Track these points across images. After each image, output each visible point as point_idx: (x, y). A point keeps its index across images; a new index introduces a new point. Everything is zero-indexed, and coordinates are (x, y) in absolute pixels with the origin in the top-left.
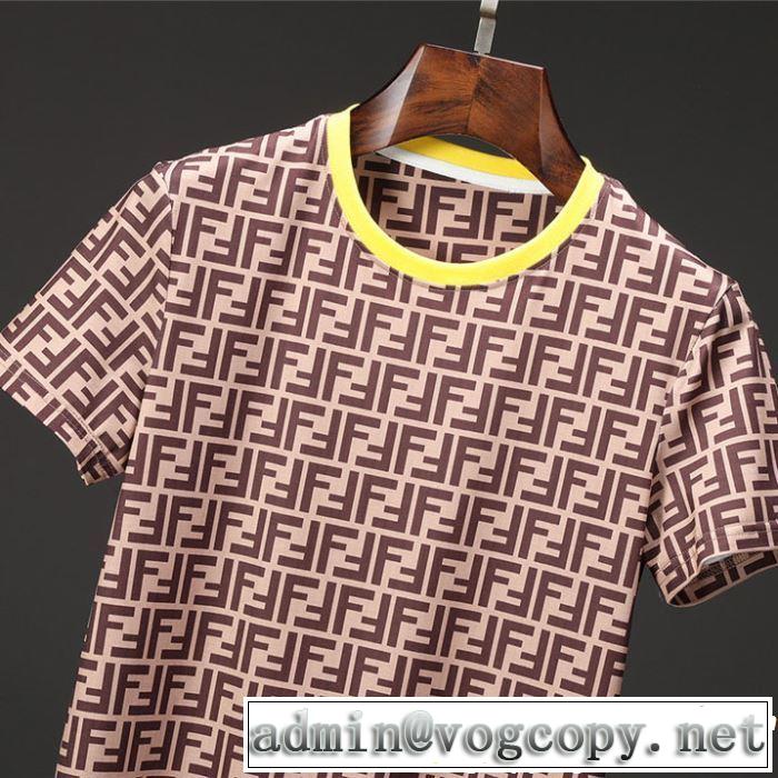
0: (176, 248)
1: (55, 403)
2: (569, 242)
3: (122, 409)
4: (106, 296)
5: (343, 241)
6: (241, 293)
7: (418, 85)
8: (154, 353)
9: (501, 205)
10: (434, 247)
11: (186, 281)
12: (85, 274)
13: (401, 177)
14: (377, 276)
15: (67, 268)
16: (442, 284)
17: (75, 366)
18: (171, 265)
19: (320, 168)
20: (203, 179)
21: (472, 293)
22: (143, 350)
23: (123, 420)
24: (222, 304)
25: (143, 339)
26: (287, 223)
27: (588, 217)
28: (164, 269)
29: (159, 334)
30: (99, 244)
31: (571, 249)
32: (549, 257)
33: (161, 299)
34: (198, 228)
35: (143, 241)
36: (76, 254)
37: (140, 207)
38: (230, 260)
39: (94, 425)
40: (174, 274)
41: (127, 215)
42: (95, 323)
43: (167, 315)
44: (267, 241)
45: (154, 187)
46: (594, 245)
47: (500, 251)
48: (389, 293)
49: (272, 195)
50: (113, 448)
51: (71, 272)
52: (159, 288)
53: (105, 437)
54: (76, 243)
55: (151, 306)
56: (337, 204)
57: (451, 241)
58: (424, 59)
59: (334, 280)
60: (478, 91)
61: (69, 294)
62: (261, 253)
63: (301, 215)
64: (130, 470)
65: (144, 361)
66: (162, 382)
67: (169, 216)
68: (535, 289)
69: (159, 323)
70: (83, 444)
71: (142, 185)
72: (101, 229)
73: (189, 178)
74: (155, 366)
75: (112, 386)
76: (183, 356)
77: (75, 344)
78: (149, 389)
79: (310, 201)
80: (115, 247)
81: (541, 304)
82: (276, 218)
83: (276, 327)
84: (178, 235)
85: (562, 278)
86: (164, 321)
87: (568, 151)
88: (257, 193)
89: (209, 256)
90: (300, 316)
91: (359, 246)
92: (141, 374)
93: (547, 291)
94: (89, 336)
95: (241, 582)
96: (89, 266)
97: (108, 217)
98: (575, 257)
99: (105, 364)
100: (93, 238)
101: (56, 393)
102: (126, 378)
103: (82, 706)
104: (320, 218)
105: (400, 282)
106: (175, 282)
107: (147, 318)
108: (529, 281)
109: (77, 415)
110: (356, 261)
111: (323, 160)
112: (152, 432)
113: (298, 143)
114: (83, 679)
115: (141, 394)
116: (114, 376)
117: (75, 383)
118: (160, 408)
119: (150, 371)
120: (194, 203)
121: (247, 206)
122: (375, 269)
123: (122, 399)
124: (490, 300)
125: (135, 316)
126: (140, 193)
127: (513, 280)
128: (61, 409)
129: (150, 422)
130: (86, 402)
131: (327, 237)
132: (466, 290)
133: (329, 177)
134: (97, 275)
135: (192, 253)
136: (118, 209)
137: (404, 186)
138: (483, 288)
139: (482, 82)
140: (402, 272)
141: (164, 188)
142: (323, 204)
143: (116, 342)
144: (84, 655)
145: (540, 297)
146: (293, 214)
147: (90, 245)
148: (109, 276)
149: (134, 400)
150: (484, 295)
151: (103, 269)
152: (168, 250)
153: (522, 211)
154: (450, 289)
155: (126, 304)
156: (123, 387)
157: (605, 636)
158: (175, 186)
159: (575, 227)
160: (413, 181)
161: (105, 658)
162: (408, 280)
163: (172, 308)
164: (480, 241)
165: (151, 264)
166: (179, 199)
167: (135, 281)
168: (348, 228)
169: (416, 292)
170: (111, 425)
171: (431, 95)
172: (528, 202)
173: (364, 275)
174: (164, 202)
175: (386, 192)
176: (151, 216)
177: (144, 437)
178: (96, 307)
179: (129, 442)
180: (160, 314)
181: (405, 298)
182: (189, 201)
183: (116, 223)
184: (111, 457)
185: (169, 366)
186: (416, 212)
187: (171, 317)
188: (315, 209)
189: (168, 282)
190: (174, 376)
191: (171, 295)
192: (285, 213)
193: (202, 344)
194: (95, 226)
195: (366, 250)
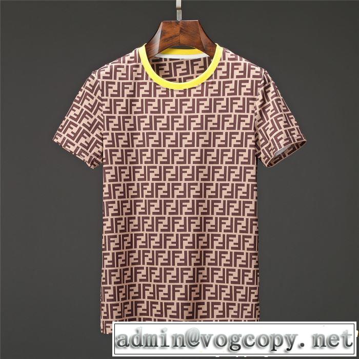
0: (103, 95)
1: (78, 148)
2: (217, 69)
3: (98, 144)
4: (86, 112)
5: (150, 84)
6: (123, 104)
7: (163, 34)
8: (103, 126)
9: (195, 63)
10: (178, 80)
11: (107, 104)
12: (79, 108)
13: (163, 62)
14: (162, 91)
16: (182, 89)
17: (82, 135)
18: (102, 100)
19: (139, 64)
20: (107, 73)
21: (192, 90)
22: (100, 126)
23: (99, 148)
24: (119, 109)
25: (99, 123)
26: (132, 82)
27: (221, 60)
28: (100, 102)
29: (103, 121)
30: (80, 98)
31: (218, 71)
32: (212, 75)
33: (101, 110)
34: (108, 88)
35: (93, 95)
36: (74, 103)
37: (90, 85)
38: (118, 95)
39: (90, 151)
40: (103, 103)
41: (87, 88)
42: (85, 121)
43: (104, 115)
44: (128, 88)
45: (93, 78)
46: (224, 68)
47: (197, 76)
48: (167, 95)
49: (127, 74)
50: (98, 156)
51: (74, 108)
52: (100, 107)
53: (95, 154)
54: (73, 99)
55: (99, 113)
56: (146, 73)
57: (182, 77)
58: (163, 26)
59: (150, 95)
60: (181, 31)
61: (75, 114)
62: (127, 92)
63: (137, 79)
64: (104, 161)
65: (101, 130)
66: (107, 134)
67: (99, 85)
68: (210, 85)
69: (102, 118)
70: (89, 157)
71: (90, 78)
72: (80, 94)
73: (103, 74)
74: (104, 130)
75: (93, 139)
76: (111, 126)
77: (80, 128)
78: (104, 137)
79: (138, 74)
80: (85, 98)
81: (213, 89)
82: (129, 81)
83: (136, 113)
84: (102, 91)
85: (217, 81)
86: (104, 117)
87: (211, 42)
88: (123, 74)
89: (112, 95)
90: (142, 108)
91: (156, 84)
92: (101, 133)
93: (213, 85)
94: (84, 125)
95: (143, 189)
96: (79, 105)
97: (81, 90)
98: (220, 73)
99: (90, 133)
100: (78, 97)
101: (77, 145)
102: (97, 135)
103: (106, 232)
104: (142, 78)
105: (170, 91)
106: (104, 105)
107: (99, 117)
108: (208, 84)
109: (85, 150)
110: (155, 89)
111: (140, 61)
112: (108, 149)
113: (131, 58)
114: (105, 225)
115: (102, 139)
116: (93, 136)
117: (82, 140)
118: (109, 141)
119: (103, 132)
120: (105, 80)
121: (120, 79)
122: (162, 89)
123: (97, 142)
124: (197, 91)
125: (95, 117)
126: (90, 81)
127: (203, 84)
128: (80, 149)
129: (107, 146)
130: (87, 145)
131: (145, 83)
132: (190, 89)
133: (143, 66)
134: (82, 107)
135: (107, 95)
136: (84, 87)
137: (165, 65)
138: (195, 88)
139: (181, 29)
140: (170, 89)
141: (96, 78)
142: (142, 74)
143: (92, 125)
144: (104, 218)
145: (212, 88)
146: (134, 79)
147: (78, 99)
148: (85, 106)
149: (101, 141)
150: (195, 90)
151: (83, 105)
152: (100, 96)
153: (201, 63)
154: (185, 90)
155: (92, 114)
156: (96, 138)
157: (250, 180)
158: (99, 77)
159: (218, 64)
160: (167, 63)
161: (110, 217)
162: (172, 90)
163: (105, 112)
164: (191, 75)
165: (96, 101)
166: (101, 80)
167: (93, 107)
168: (151, 80)
169: (175, 93)
170: (95, 150)
171: (167, 36)
172: (202, 60)
173: (159, 92)
174: (97, 82)
175: (160, 67)
176: (94, 87)
177: (106, 151)
178: (84, 116)
179: (102, 153)
180: (102, 115)
181: (172, 96)
182: (104, 80)
183: (84, 91)
184: (98, 159)
185: (108, 129)
186: (170, 71)
187: (105, 115)
188: (140, 76)
189: (102, 105)
190: (110, 132)
191: (104, 109)
192: (132, 79)
193: (116, 121)
194: (78, 93)
195: (158, 85)
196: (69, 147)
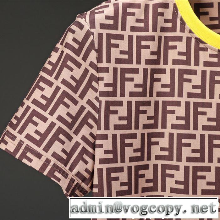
0: (99, 60)
1: (48, 161)
3: (85, 156)
4: (65, 94)
5: (189, 39)
6: (138, 78)
8: (97, 122)
11: (108, 77)
12: (50, 84)
14: (211, 56)
15: (39, 82)
17: (55, 138)
18: (99, 70)
20: (107, 18)
22: (90, 121)
23: (86, 162)
24: (130, 87)
25: (89, 114)
26: (156, 34)
28: (95, 73)
29: (98, 110)
30: (55, 66)
33: (96, 90)
34: (110, 46)
35: (79, 59)
36: (42, 74)
37: (74, 40)
38: (130, 61)
39: (71, 169)
40: (101, 75)
41: (68, 46)
42: (62, 111)
43: (101, 98)
44: (148, 47)
45: (81, 26)
49: (146, 21)
50: (84, 179)
51: (42, 84)
52: (94, 84)
53: (78, 174)
54: (41, 67)
55: (91, 95)
56: (182, 20)
59: (187, 62)
61: (43, 97)
62: (146, 54)
63: (163, 29)
64: (95, 190)
65: (91, 127)
66: (105, 137)
67: (93, 42)
69: (97, 104)
70: (67, 181)
71: (73, 27)
72: (54, 57)
73: (99, 18)
74: (99, 128)
75: (77, 144)
76: (114, 120)
77: (53, 125)
78: (98, 142)
79: (166, 21)
80: (64, 65)
82: (150, 33)
83: (159, 94)
84: (99, 51)
86: (100, 102)
88: (138, 21)
89: (118, 61)
90: (172, 85)
91: (198, 41)
92: (91, 135)
94: (60, 118)
96: (51, 79)
97: (56, 50)
99: (71, 133)
100: (50, 63)
101: (47, 155)
102: (84, 138)
104: (173, 29)
106: (102, 79)
107: (89, 102)
109: (61, 165)
110: (198, 50)
112: (104, 167)
115: (94, 146)
116: (77, 138)
117: (57, 147)
118: (106, 152)
119: (96, 132)
120: (105, 32)
121: (133, 29)
122: (210, 52)
123: (84, 150)
125: (83, 102)
126: (73, 32)
128: (52, 163)
129: (102, 161)
130: (65, 157)
131: (180, 39)
133: (175, 5)
134: (58, 83)
135: (109, 61)
136: (62, 44)
137: (210, 5)
141: (87, 27)
142: (173, 21)
143: (75, 119)
146: (159, 29)
147: (50, 67)
148: (64, 82)
149: (90, 150)
151: (60, 79)
152: (95, 61)
155: (76, 96)
156: (83, 144)
158: (92, 24)
160: (215, 2)
163: (103, 94)
165: (86, 71)
166: (97, 30)
167: (79, 82)
168: (191, 32)
170: (80, 167)
173: (204, 57)
174: (88, 34)
175: (202, 10)
176: (82, 44)
177: (100, 171)
178: (60, 101)
179: (92, 174)
180: (97, 99)
182: (102, 31)
183: (62, 52)
184: (83, 185)
185: (107, 128)
187: (103, 99)
188: (169, 25)
189: (98, 79)
190: (111, 132)
191: (101, 87)
192: (155, 30)
193: (123, 111)
194: (50, 56)
195: (203, 42)
196: (30, 160)
